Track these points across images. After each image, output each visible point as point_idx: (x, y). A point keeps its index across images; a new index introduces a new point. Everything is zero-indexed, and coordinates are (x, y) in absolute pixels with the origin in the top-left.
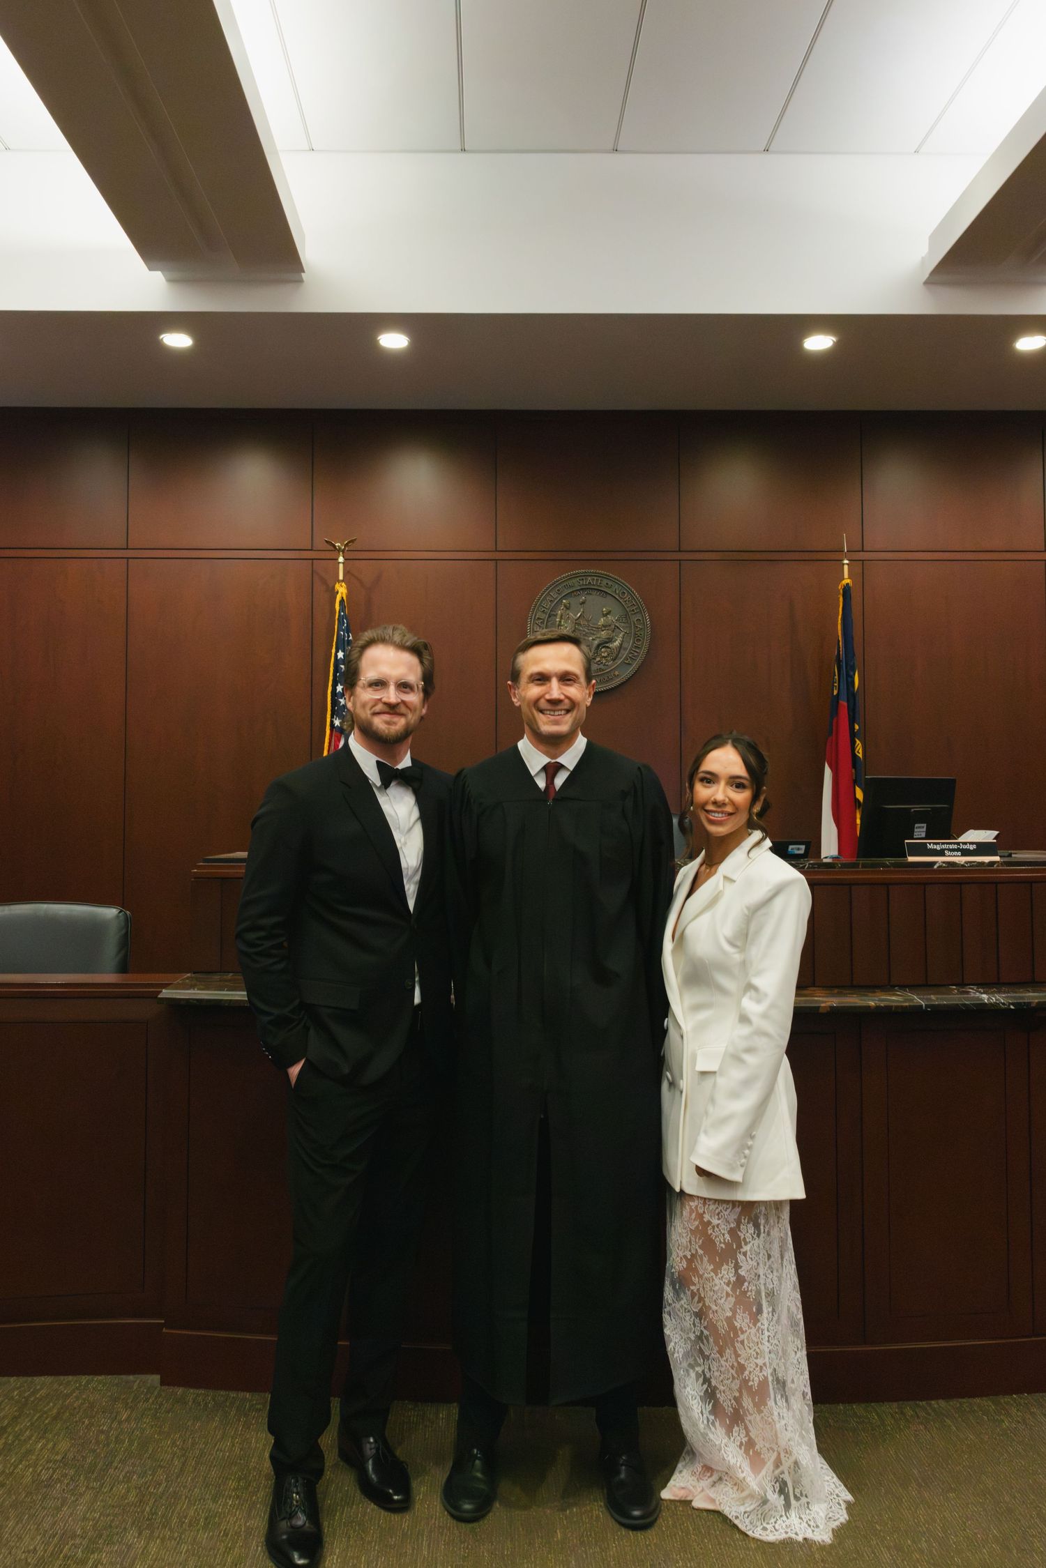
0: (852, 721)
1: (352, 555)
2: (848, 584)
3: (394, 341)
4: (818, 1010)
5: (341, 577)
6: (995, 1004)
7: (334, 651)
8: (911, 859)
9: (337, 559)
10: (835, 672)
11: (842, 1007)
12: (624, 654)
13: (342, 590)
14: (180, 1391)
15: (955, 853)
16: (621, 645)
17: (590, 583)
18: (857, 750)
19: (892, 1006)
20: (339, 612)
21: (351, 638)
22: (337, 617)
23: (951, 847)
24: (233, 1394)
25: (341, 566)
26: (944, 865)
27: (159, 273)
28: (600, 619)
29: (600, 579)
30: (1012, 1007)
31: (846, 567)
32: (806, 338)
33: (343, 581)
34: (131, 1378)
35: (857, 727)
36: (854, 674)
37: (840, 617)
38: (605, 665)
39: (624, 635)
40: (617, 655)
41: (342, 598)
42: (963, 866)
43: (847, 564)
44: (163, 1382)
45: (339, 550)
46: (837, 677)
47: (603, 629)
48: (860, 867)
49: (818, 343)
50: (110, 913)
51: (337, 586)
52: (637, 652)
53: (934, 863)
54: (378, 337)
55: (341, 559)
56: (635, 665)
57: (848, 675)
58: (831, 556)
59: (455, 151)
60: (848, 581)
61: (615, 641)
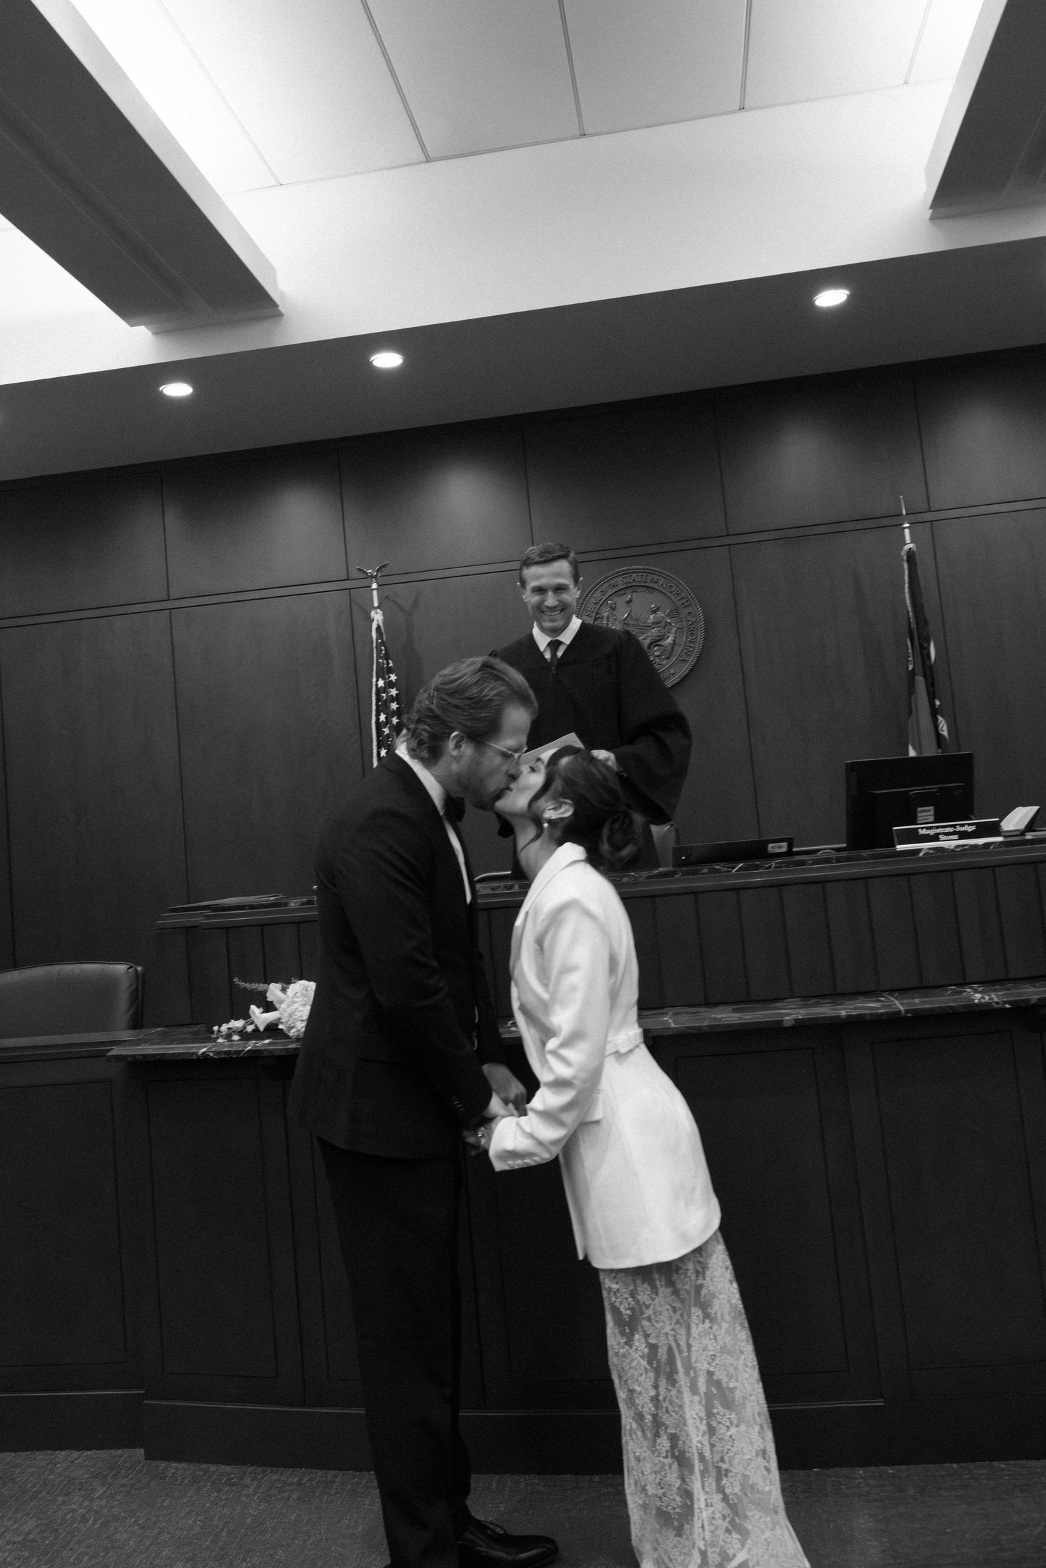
0: (932, 696)
1: (383, 581)
2: (910, 549)
3: (387, 360)
4: (782, 1024)
5: (376, 604)
6: (987, 1004)
7: (374, 680)
8: (900, 847)
9: (370, 586)
10: (907, 646)
11: (807, 1019)
12: (678, 650)
13: (378, 617)
14: (162, 1465)
15: (951, 837)
16: (674, 641)
17: (634, 580)
18: (940, 728)
19: (865, 1015)
20: (377, 640)
21: (391, 665)
22: (375, 645)
23: (947, 830)
24: (213, 1468)
25: (375, 592)
26: (931, 851)
27: (143, 328)
28: (649, 617)
29: (645, 575)
30: (1007, 1006)
31: (907, 532)
32: (816, 295)
33: (378, 607)
34: (119, 1452)
35: (938, 703)
36: (929, 646)
37: (907, 585)
38: (659, 664)
39: (676, 631)
40: (672, 652)
41: (378, 624)
42: (953, 850)
43: (908, 528)
44: (149, 1456)
45: (372, 576)
46: (910, 651)
47: (653, 626)
48: (834, 861)
49: (831, 298)
50: (121, 968)
51: (373, 614)
52: (691, 647)
53: (919, 850)
54: (369, 358)
55: (374, 586)
56: (691, 660)
57: (922, 647)
58: (890, 522)
59: (420, 163)
60: (911, 546)
61: (668, 638)
